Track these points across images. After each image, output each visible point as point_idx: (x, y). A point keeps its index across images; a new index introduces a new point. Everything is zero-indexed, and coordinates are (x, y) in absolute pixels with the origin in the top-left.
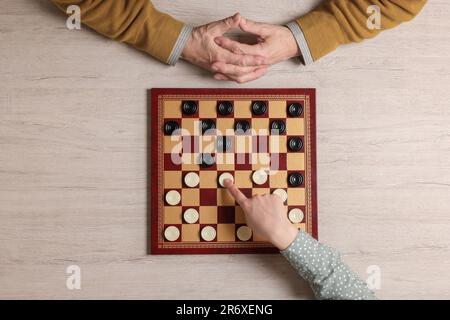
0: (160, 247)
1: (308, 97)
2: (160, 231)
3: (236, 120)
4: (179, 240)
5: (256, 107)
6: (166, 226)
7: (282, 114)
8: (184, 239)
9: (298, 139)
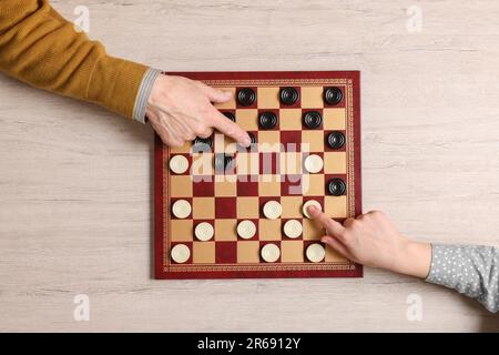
0: (166, 270)
1: (350, 81)
2: (165, 250)
3: (259, 110)
4: (190, 261)
5: (285, 95)
6: (174, 244)
7: (318, 104)
8: (195, 261)
9: (339, 134)
